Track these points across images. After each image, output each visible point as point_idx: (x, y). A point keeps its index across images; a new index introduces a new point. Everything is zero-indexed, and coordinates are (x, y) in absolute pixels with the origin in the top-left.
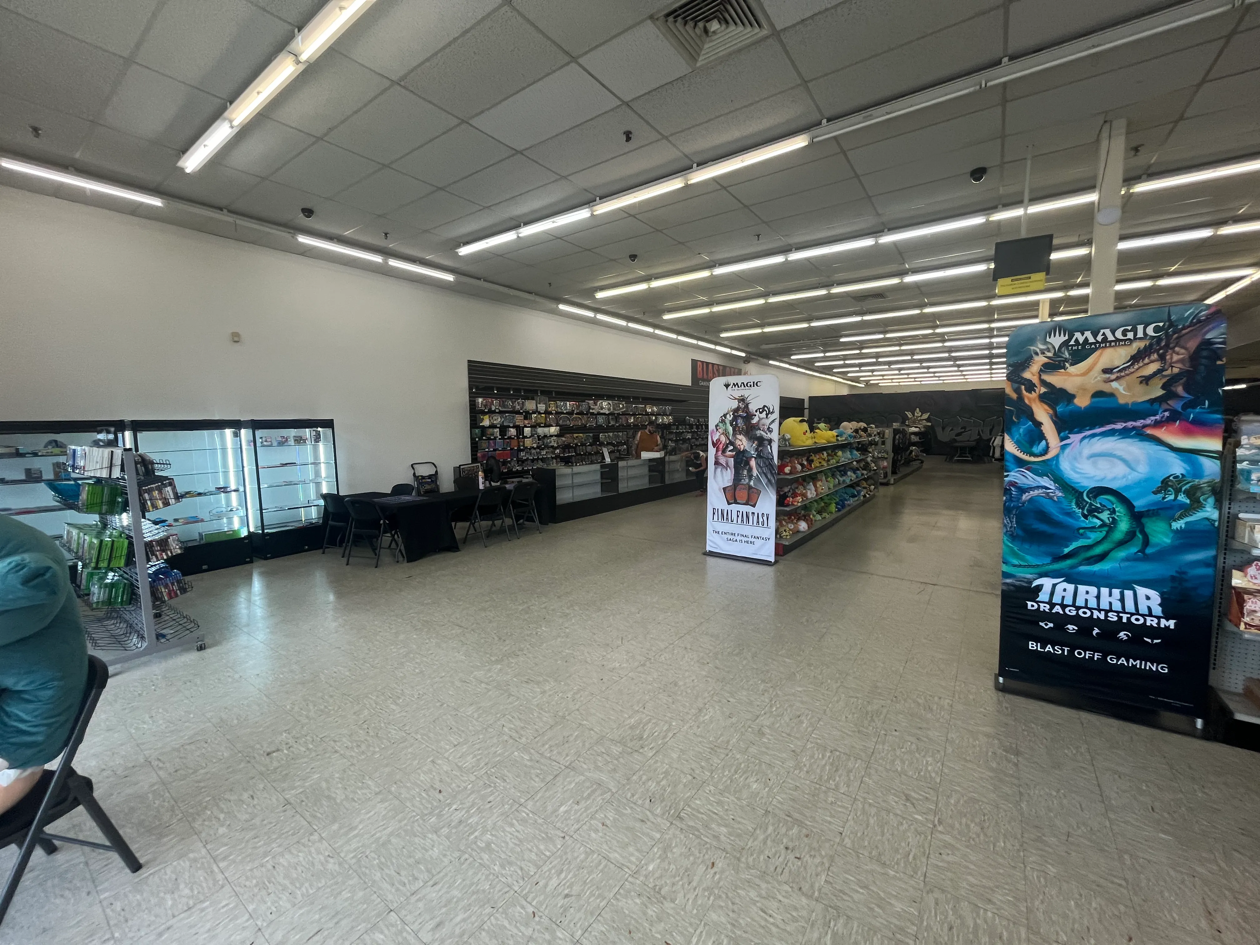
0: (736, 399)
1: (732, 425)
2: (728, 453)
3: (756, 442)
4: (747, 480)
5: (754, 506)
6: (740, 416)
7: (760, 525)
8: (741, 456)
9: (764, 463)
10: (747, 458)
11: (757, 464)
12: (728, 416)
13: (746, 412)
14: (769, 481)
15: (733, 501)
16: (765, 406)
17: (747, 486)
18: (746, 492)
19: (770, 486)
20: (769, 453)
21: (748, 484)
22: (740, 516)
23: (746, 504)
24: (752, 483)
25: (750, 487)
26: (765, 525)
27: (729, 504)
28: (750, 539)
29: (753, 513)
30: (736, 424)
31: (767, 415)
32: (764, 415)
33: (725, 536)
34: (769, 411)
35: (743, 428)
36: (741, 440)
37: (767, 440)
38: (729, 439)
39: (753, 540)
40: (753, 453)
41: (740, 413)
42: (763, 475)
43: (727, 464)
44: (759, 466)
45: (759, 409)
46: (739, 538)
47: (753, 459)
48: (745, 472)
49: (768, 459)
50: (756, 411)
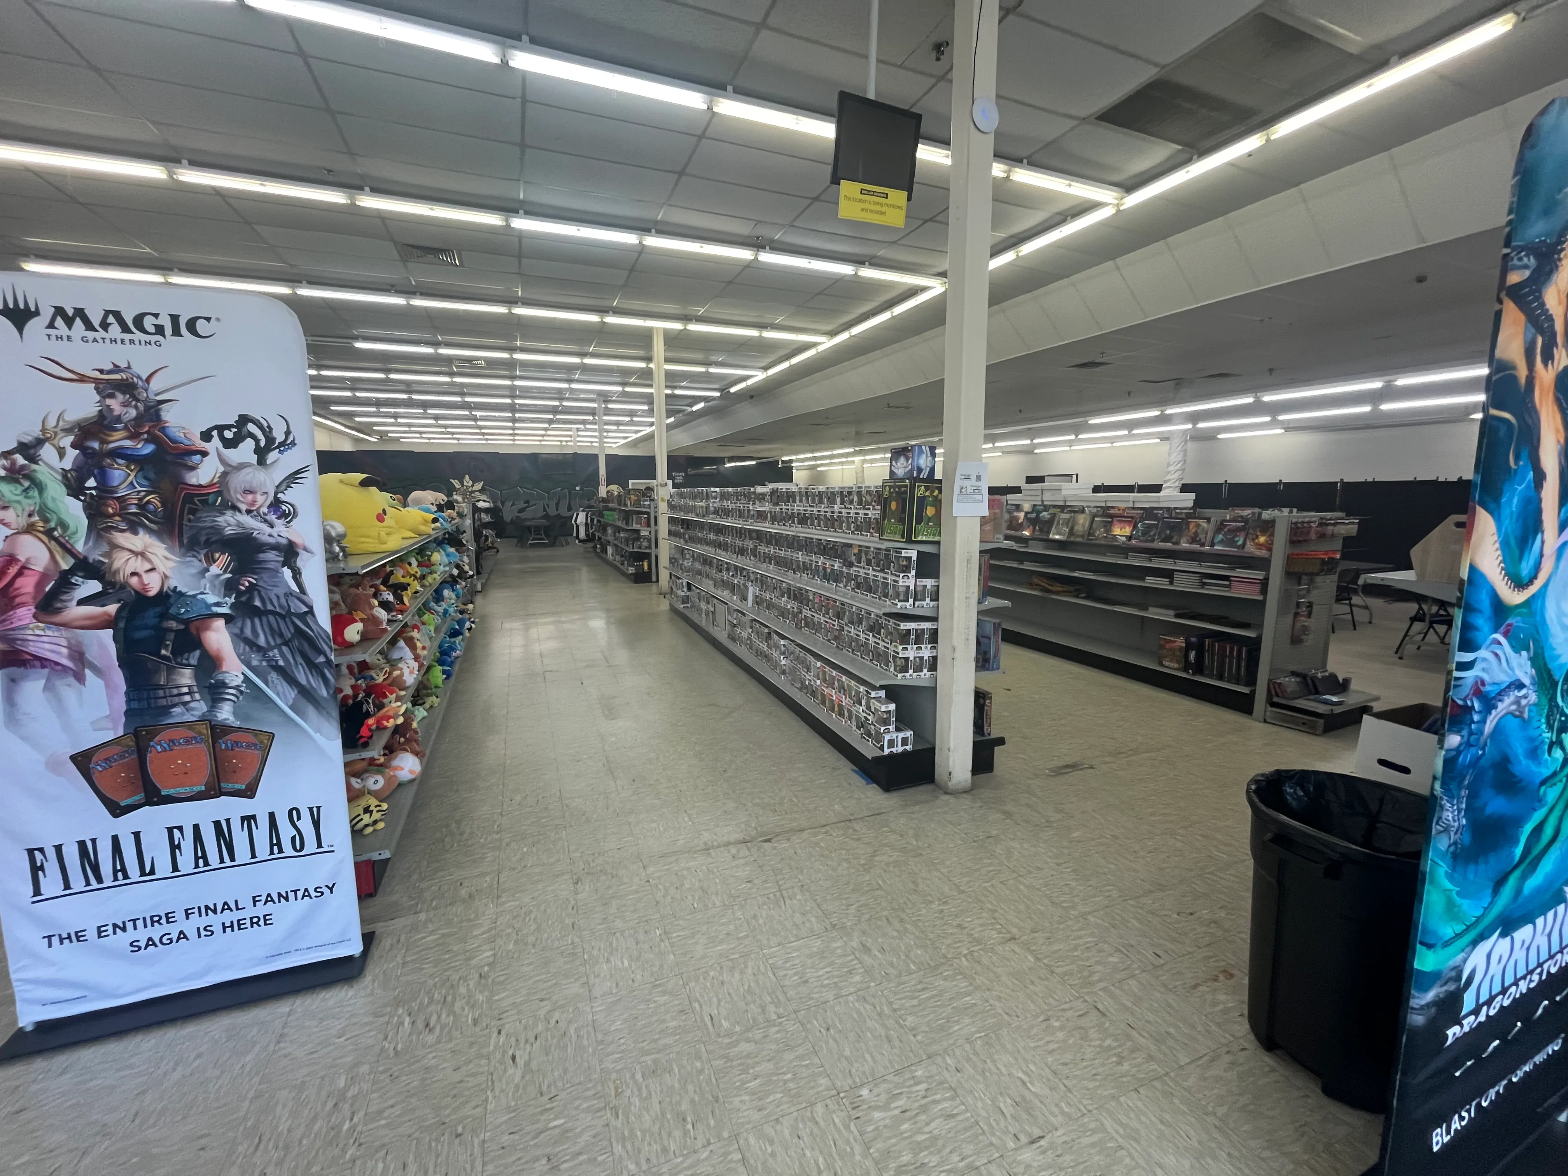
0: (82, 379)
1: (75, 489)
2: (75, 612)
3: (223, 559)
4: (200, 707)
5: (249, 792)
6: (118, 453)
7: (288, 850)
8: (150, 617)
9: (275, 632)
10: (187, 622)
11: (239, 638)
12: (48, 452)
13: (152, 439)
14: (305, 693)
15: (139, 797)
16: (244, 420)
17: (205, 730)
18: (202, 751)
19: (311, 710)
20: (289, 594)
21: (207, 720)
22: (187, 845)
23: (213, 791)
24: (225, 713)
25: (219, 731)
26: (311, 844)
27: (117, 810)
28: (250, 912)
29: (249, 820)
30: (105, 488)
31: (261, 453)
32: (245, 451)
33: (123, 939)
34: (270, 440)
35: (142, 506)
36: (142, 554)
37: (275, 547)
38: (69, 551)
39: (261, 910)
40: (211, 599)
41: (119, 440)
42: (273, 676)
43: (78, 655)
44: (252, 645)
45: (221, 429)
46: (190, 926)
47: (220, 623)
48: (186, 678)
49: (287, 615)
50: (206, 436)
